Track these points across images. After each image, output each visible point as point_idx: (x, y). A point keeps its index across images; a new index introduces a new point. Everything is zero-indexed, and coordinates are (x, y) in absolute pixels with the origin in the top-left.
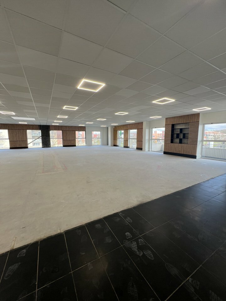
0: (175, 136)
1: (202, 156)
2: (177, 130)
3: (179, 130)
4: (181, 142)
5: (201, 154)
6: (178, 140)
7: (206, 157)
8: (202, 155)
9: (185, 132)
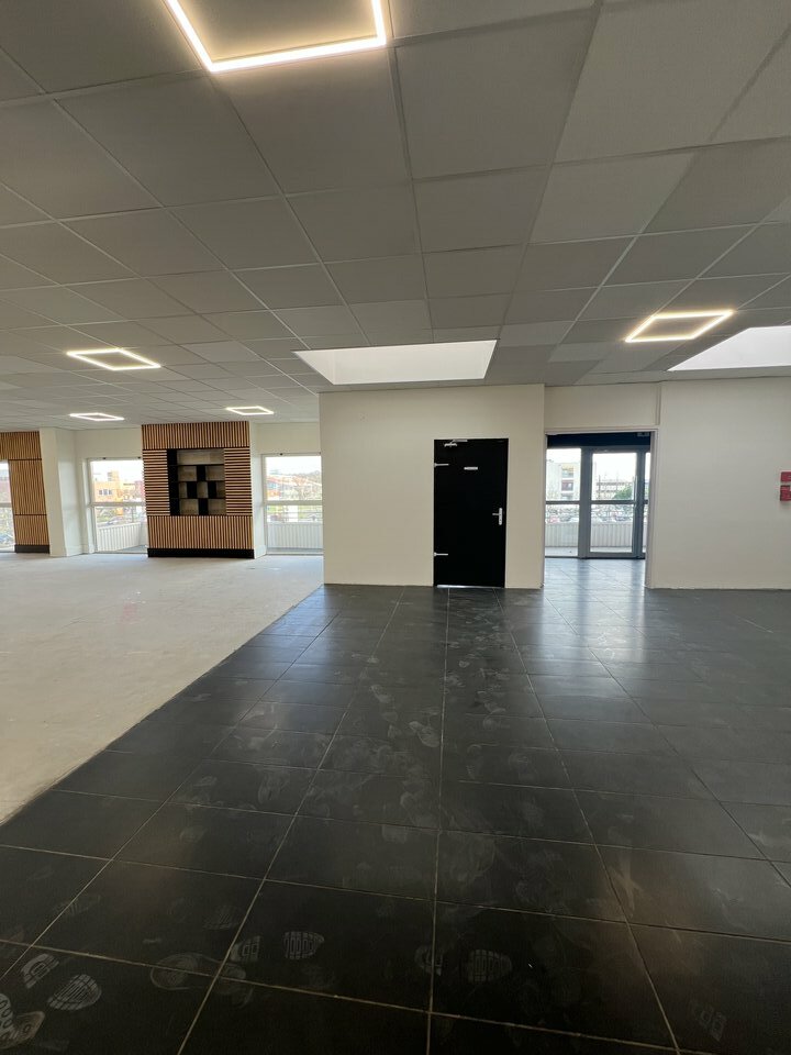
0: (184, 490)
1: (268, 549)
2: (186, 470)
3: (194, 471)
4: (204, 510)
5: (266, 543)
6: (194, 505)
7: (279, 549)
8: (270, 546)
9: (213, 479)
